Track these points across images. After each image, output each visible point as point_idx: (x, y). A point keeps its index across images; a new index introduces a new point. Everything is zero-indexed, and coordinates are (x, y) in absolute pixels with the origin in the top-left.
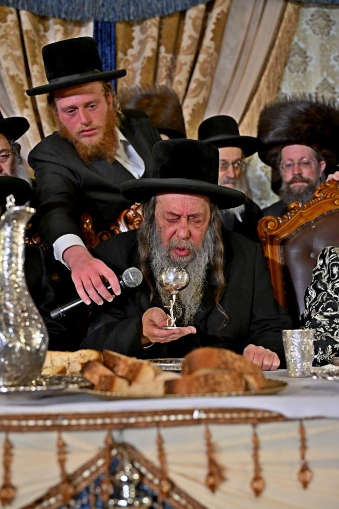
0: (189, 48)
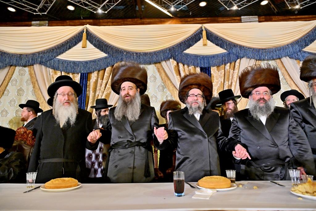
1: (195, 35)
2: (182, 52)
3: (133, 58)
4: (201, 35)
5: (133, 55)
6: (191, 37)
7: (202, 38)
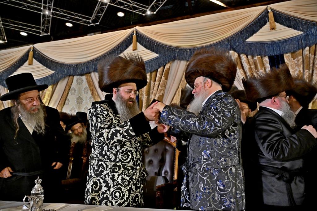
1: (259, 19)
2: (244, 41)
3: (187, 54)
4: (266, 18)
5: (187, 52)
6: (254, 22)
7: (269, 21)
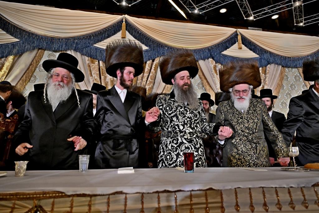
0: (147, 72)
1: (231, 38)
2: (220, 53)
4: (236, 39)
